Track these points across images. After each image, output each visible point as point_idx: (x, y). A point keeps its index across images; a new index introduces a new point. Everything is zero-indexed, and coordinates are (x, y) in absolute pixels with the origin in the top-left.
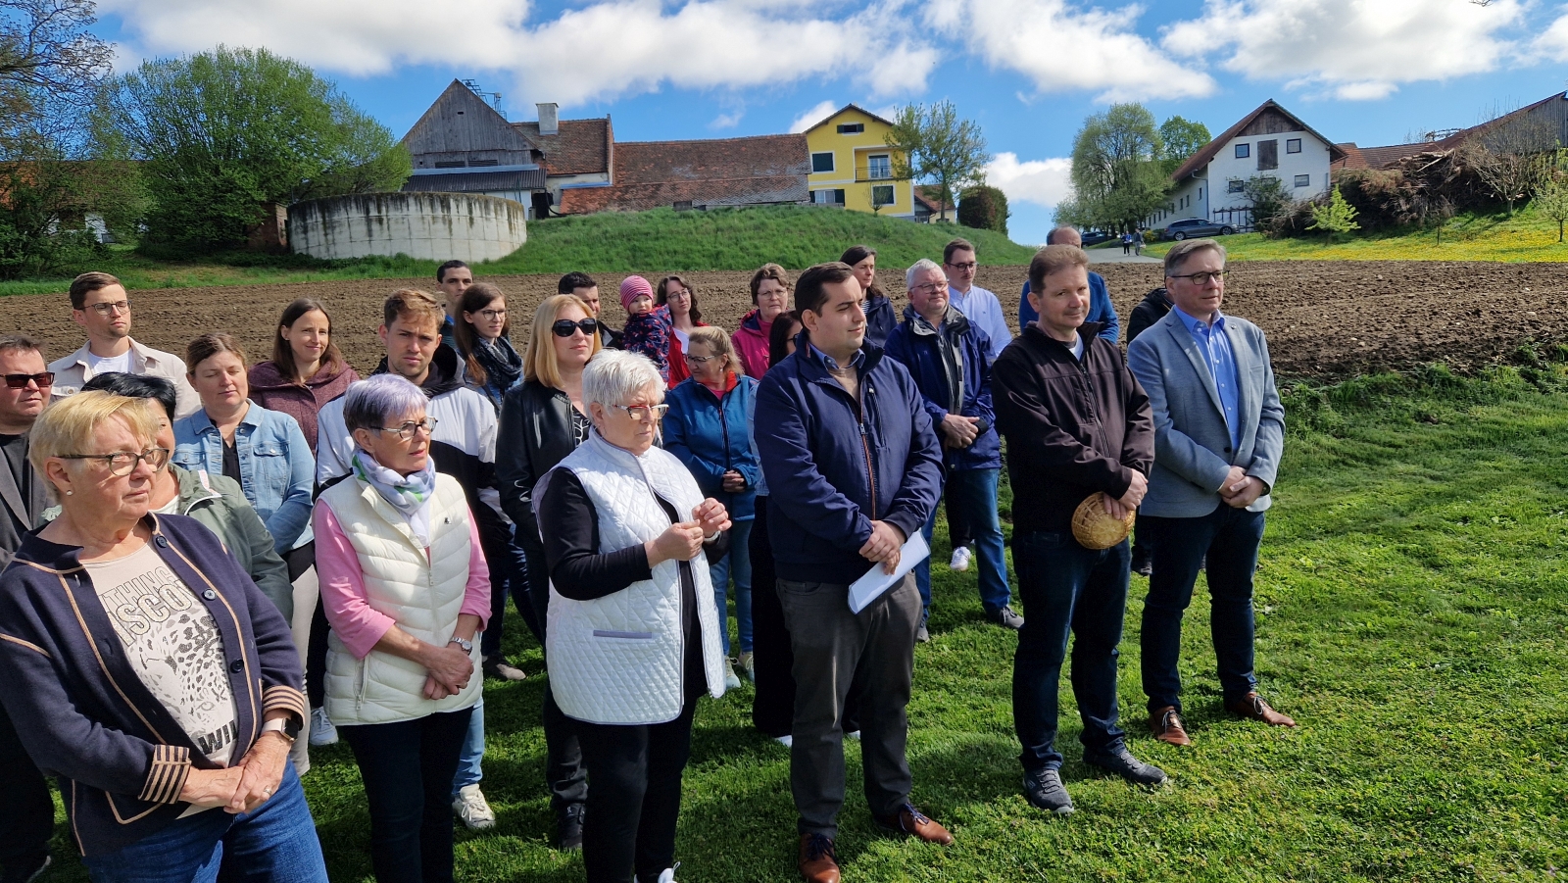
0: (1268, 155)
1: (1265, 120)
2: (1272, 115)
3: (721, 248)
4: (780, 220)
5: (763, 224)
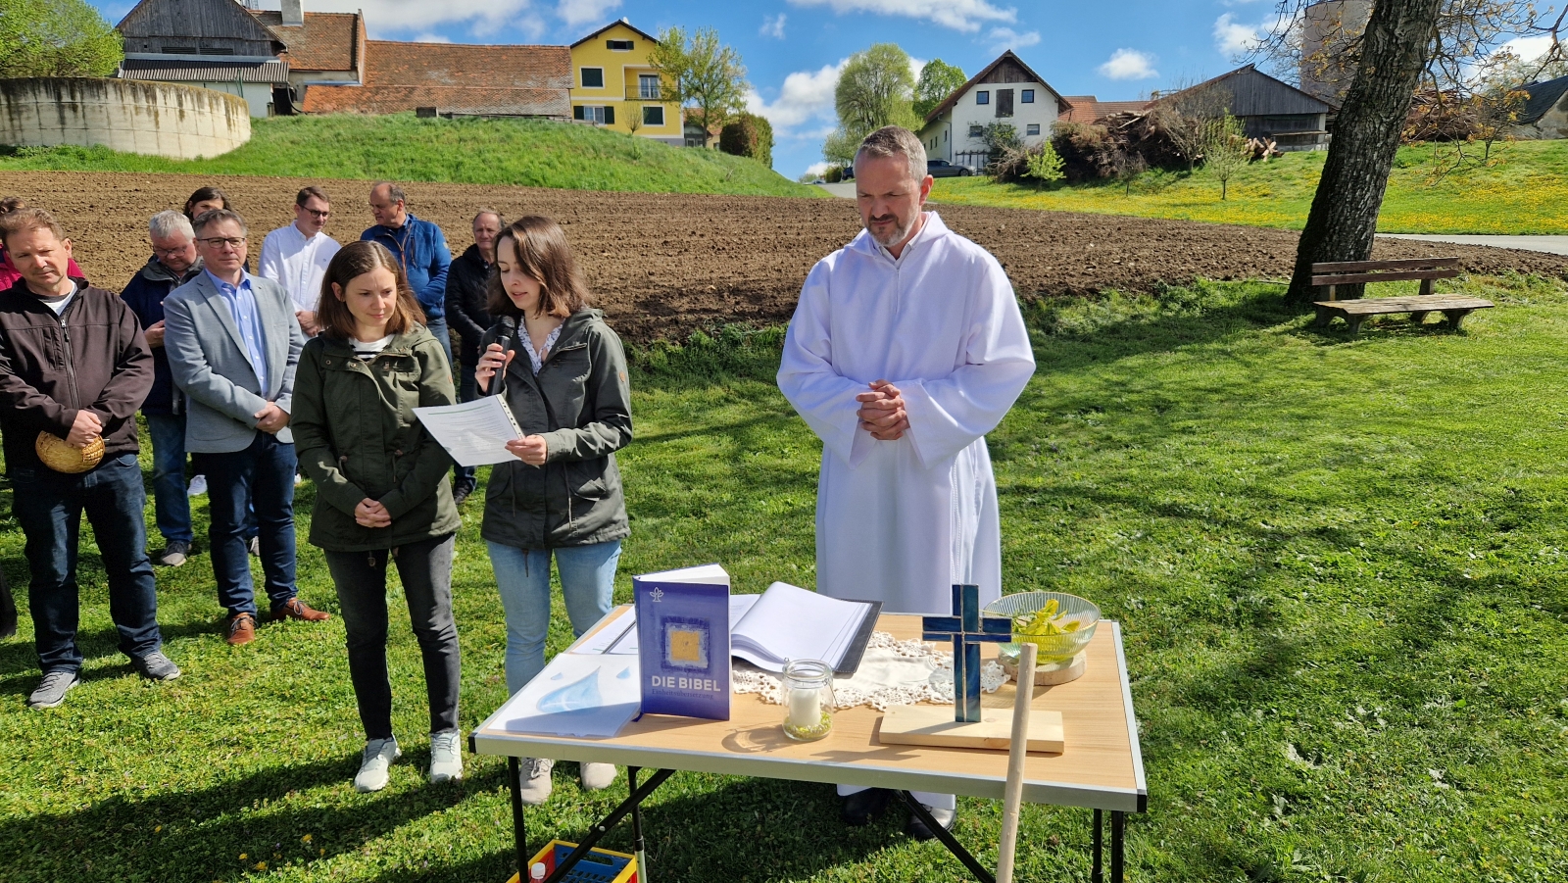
0: (1005, 105)
1: (1004, 69)
2: (1010, 65)
3: (460, 158)
4: (528, 135)
5: (509, 136)
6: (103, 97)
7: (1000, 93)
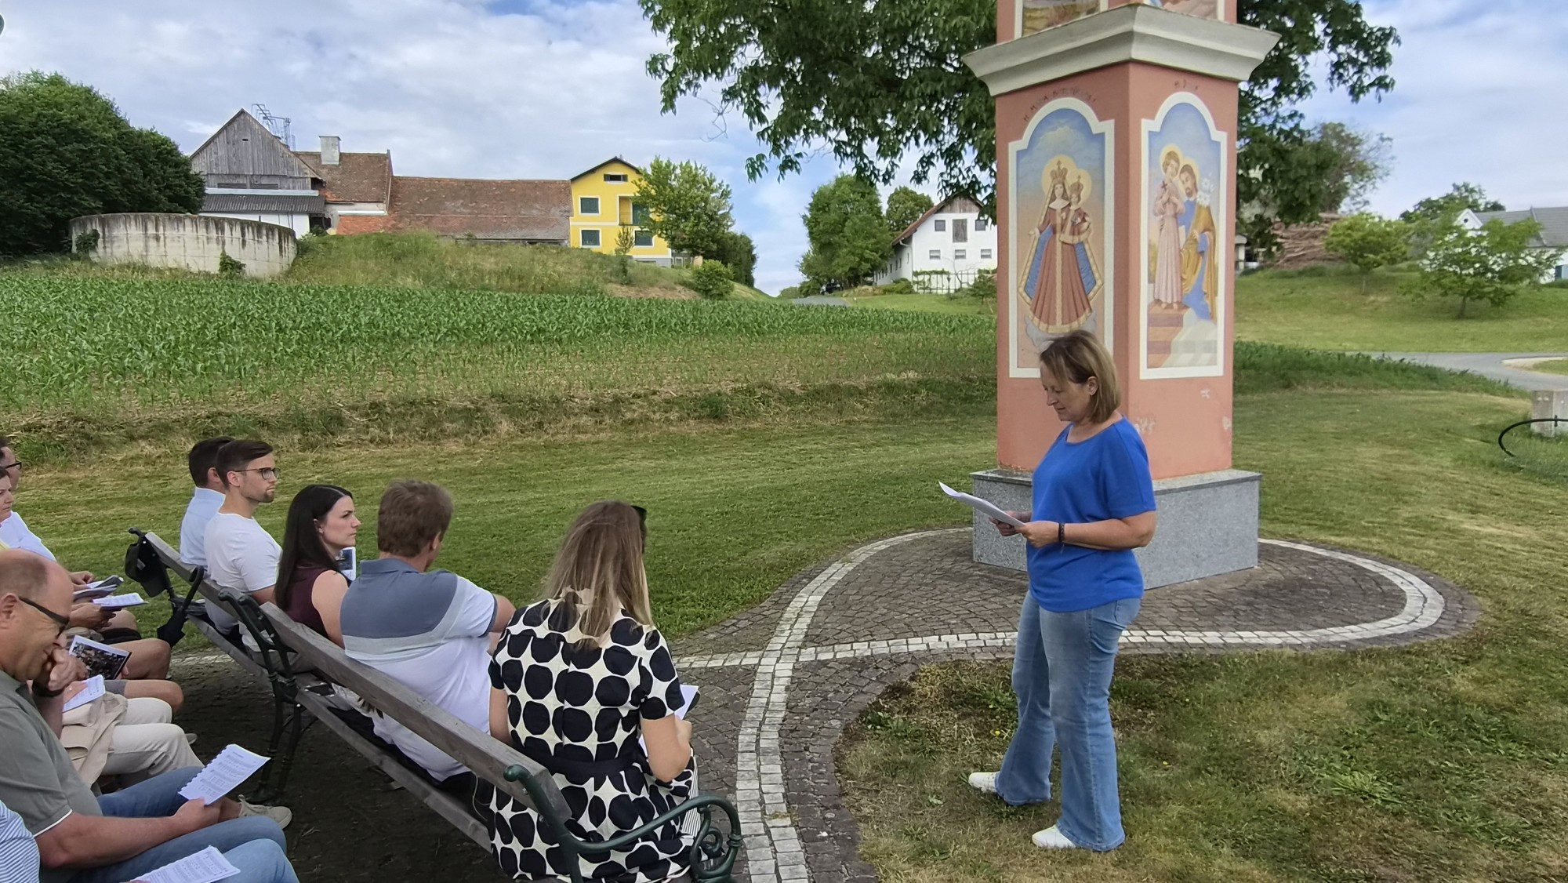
0: (960, 231)
1: (958, 202)
2: (964, 198)
6: (181, 229)
7: (956, 222)
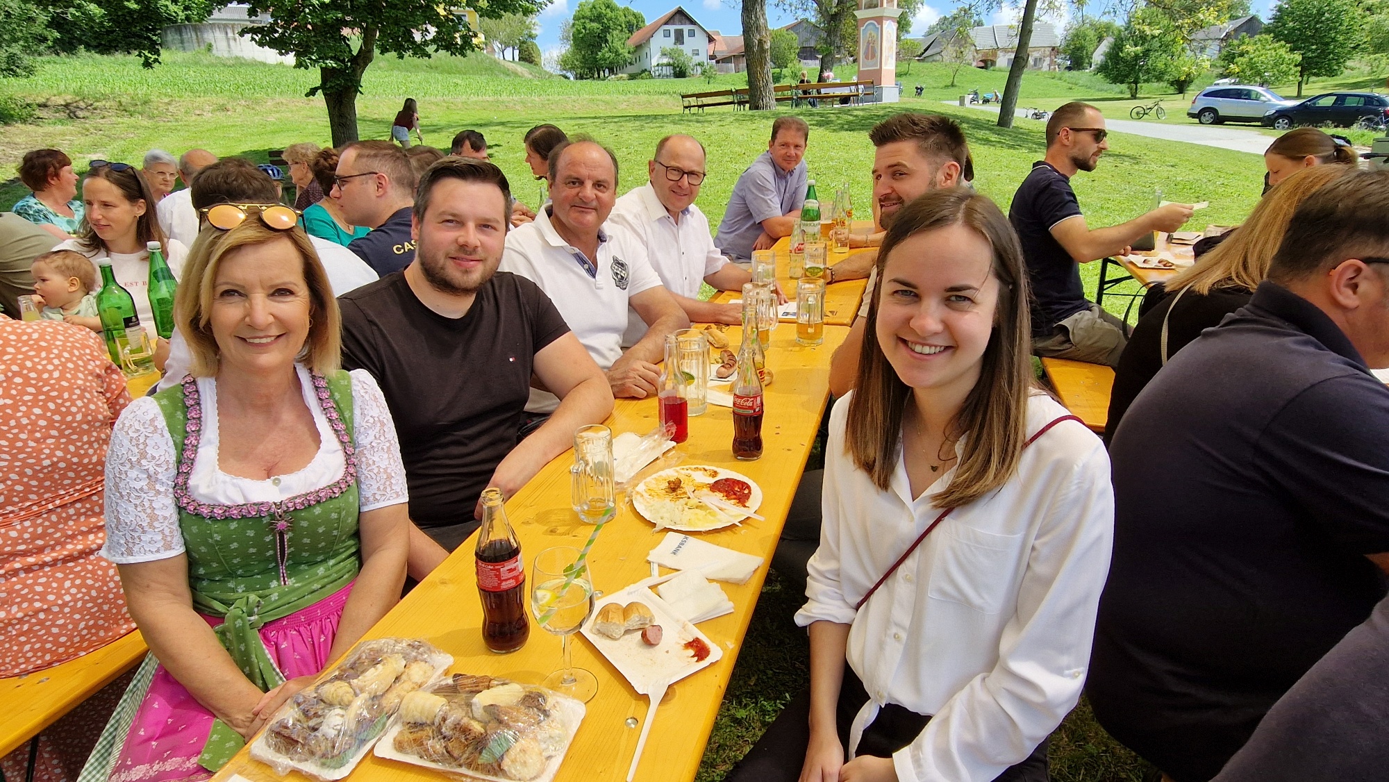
0: (679, 37)
1: (678, 16)
2: (680, 15)
7: (676, 31)
